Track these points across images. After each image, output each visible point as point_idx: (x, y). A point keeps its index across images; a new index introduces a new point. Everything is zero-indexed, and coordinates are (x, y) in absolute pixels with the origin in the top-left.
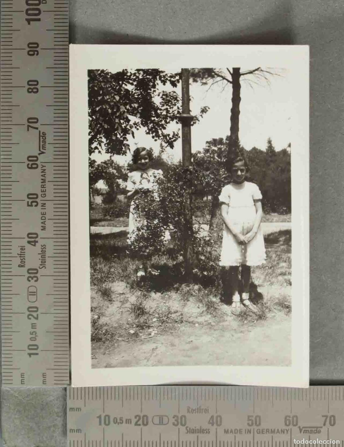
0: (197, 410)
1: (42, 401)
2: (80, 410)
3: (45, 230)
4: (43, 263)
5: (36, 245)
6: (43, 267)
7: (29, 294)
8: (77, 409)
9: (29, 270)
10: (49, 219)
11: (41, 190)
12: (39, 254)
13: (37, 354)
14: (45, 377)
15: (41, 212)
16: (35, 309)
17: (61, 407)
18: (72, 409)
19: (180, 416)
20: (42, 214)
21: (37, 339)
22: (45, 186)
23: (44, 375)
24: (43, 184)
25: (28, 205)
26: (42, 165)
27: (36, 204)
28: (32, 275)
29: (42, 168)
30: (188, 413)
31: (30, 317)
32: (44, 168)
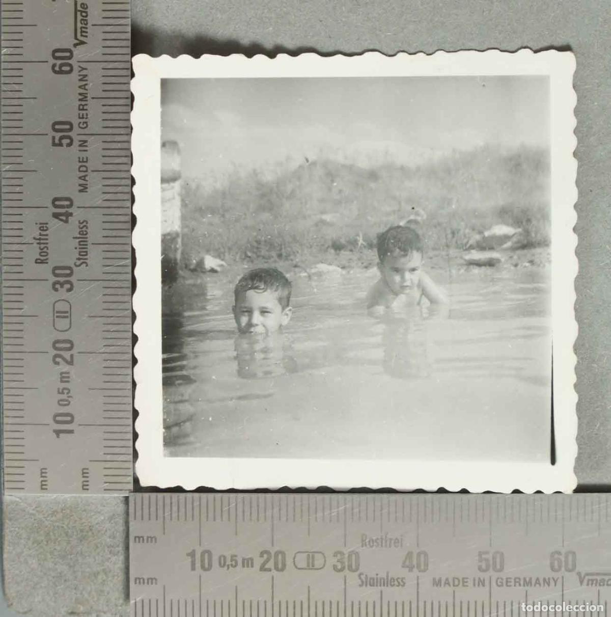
0: (379, 541)
1: (82, 524)
2: (154, 539)
3: (86, 192)
4: (83, 255)
5: (70, 221)
6: (83, 263)
7: (56, 315)
8: (148, 537)
9: (55, 268)
10: (93, 171)
11: (79, 114)
12: (74, 238)
13: (71, 432)
14: (87, 477)
15: (79, 158)
16: (68, 345)
17: (118, 534)
18: (139, 538)
19: (346, 551)
20: (80, 162)
21: (72, 403)
22: (85, 108)
23: (85, 473)
24: (83, 103)
25: (54, 144)
26: (80, 67)
27: (68, 141)
28: (62, 279)
29: (80, 71)
30: (362, 546)
31: (58, 360)
32: (84, 72)
